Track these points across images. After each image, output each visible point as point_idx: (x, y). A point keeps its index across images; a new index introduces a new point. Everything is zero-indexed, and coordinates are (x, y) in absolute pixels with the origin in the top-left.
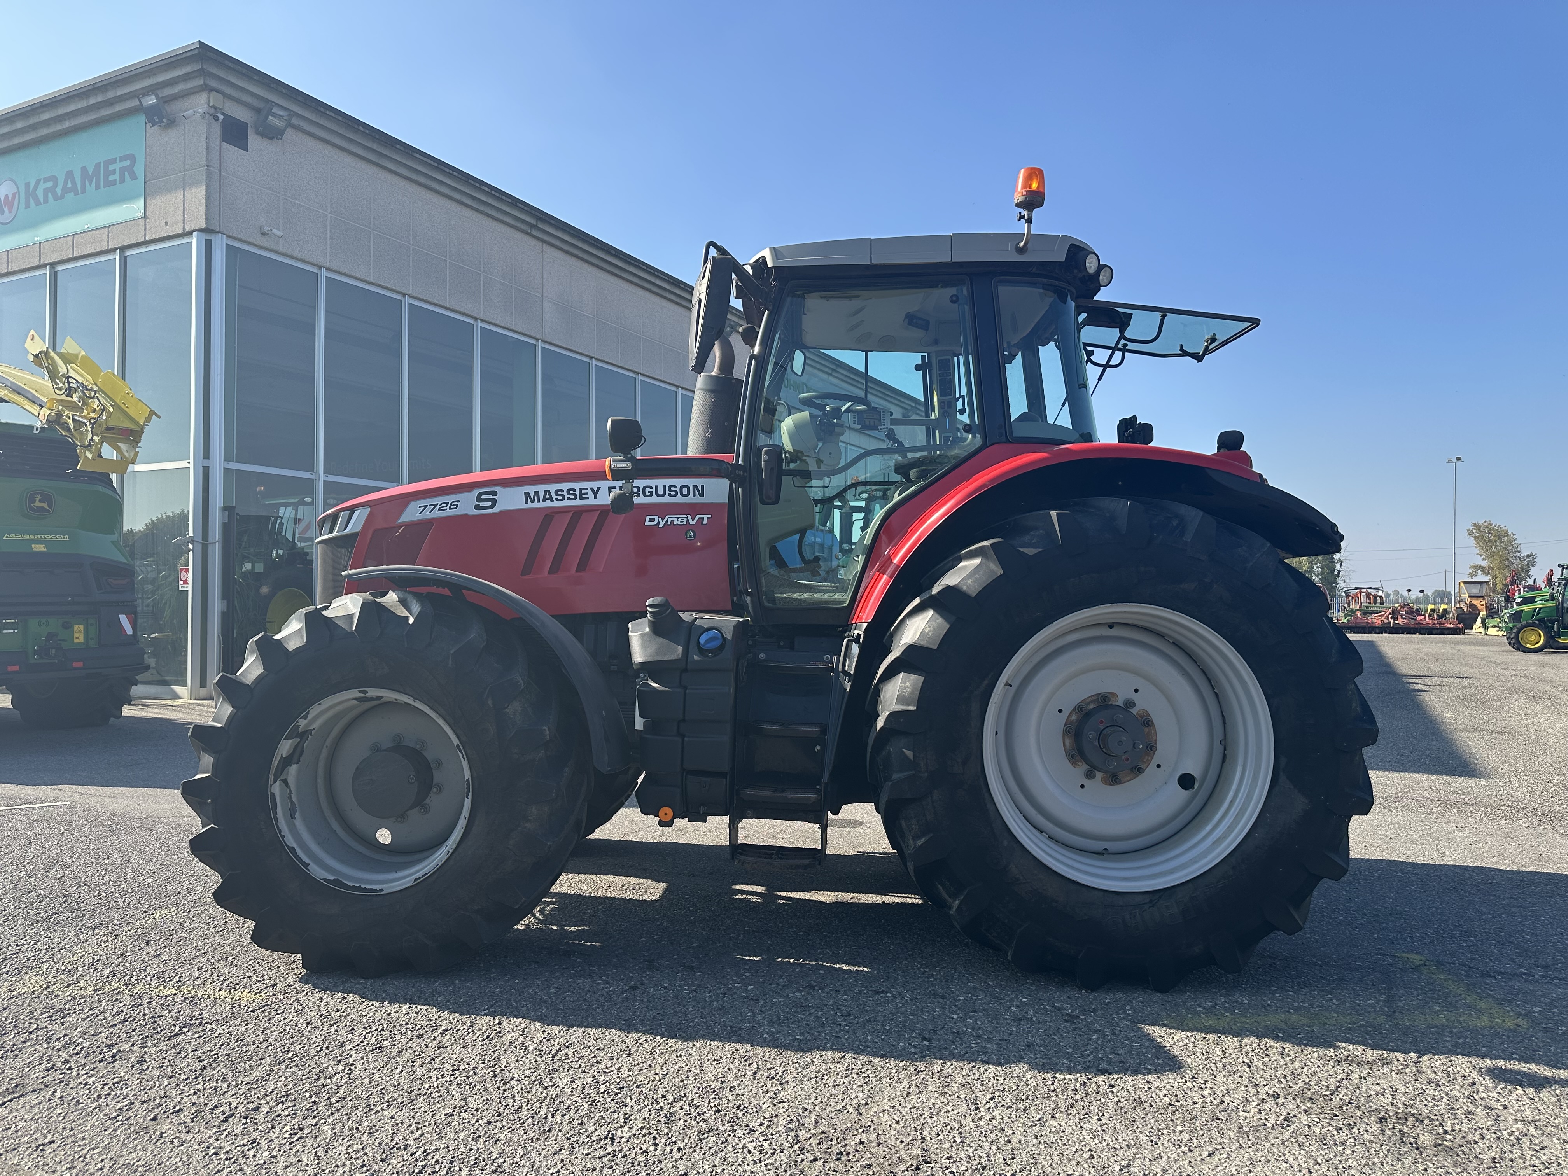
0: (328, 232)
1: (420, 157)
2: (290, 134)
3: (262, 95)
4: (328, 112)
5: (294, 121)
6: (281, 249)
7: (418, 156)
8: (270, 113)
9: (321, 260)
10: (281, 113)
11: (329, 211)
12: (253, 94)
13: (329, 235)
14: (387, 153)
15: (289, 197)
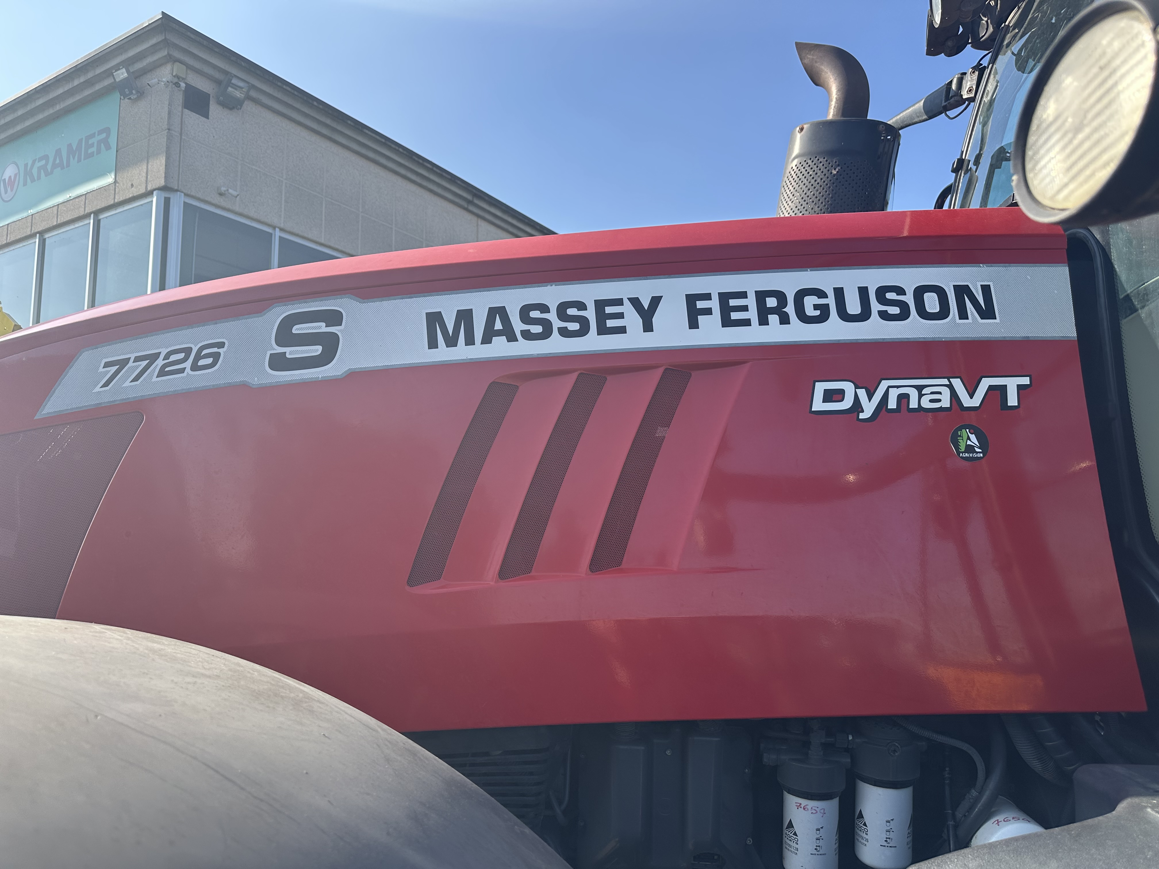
0: (283, 196)
1: (370, 133)
2: (248, 106)
3: (223, 68)
4: (284, 87)
5: (253, 94)
6: (237, 209)
7: (367, 132)
8: (229, 84)
9: (275, 221)
10: (241, 84)
11: (284, 177)
12: (215, 67)
13: (283, 199)
14: (339, 128)
15: (247, 162)
